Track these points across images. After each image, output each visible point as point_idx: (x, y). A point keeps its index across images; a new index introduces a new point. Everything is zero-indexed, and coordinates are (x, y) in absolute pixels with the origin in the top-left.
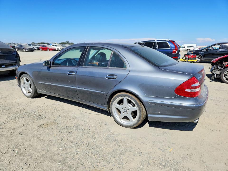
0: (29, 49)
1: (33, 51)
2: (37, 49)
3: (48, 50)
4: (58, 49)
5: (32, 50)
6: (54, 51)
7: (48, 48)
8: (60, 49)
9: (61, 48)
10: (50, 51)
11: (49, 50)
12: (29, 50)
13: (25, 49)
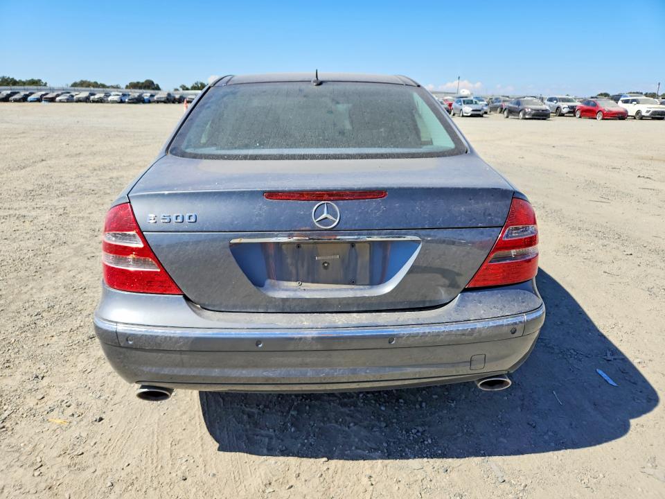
0: (534, 112)
1: (545, 119)
2: (569, 112)
3: (599, 116)
4: (638, 112)
5: (541, 115)
6: (620, 119)
7: (600, 111)
8: (644, 113)
9: (652, 110)
10: (603, 119)
11: (601, 117)
12: (533, 116)
13: (525, 111)
